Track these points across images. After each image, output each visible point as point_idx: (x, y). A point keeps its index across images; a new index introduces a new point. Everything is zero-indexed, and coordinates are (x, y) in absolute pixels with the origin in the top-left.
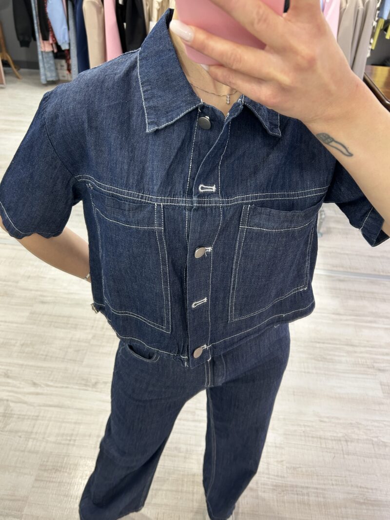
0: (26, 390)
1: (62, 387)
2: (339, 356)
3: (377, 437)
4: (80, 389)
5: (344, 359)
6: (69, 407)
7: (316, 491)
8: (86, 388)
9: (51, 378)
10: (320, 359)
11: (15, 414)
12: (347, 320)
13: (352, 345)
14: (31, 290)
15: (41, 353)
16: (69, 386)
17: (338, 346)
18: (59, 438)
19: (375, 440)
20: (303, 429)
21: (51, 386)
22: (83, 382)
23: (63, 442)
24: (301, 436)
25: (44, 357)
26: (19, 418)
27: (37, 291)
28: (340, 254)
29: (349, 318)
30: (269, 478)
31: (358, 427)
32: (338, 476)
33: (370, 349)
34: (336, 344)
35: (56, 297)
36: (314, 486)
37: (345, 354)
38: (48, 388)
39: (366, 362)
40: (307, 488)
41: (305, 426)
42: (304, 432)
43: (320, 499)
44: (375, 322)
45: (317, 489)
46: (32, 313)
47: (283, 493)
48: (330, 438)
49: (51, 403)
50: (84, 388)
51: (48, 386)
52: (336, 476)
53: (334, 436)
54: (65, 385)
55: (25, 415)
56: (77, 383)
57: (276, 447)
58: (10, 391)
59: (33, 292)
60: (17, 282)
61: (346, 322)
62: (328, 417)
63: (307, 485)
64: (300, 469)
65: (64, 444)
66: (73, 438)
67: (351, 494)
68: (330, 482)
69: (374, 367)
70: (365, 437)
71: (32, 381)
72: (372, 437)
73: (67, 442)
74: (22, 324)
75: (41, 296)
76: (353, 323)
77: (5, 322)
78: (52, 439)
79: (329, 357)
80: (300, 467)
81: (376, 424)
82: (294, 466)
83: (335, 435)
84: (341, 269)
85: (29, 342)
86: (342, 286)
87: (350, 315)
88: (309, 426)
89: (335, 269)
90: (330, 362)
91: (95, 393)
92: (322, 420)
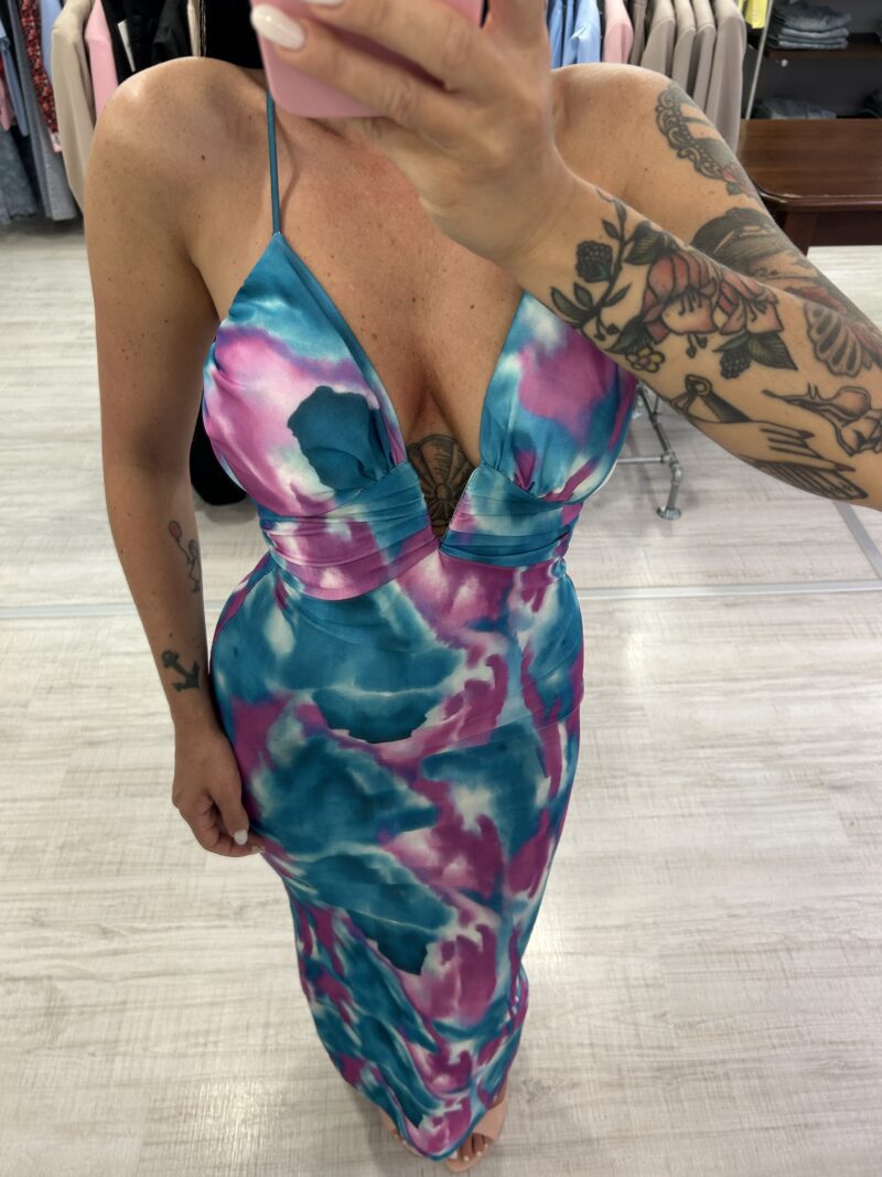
0: (86, 949)
1: (169, 929)
2: (749, 770)
3: (849, 932)
4: (207, 928)
5: (758, 775)
6: (191, 972)
7: (741, 1066)
8: (223, 923)
9: (140, 914)
10: (710, 783)
11: (71, 1006)
12: (753, 690)
13: (771, 743)
14: (60, 719)
15: (108, 858)
16: (183, 924)
17: (743, 750)
18: (179, 1044)
19: (846, 937)
20: (698, 938)
21: (143, 931)
22: (213, 910)
23: (192, 1051)
24: (695, 954)
25: (114, 867)
26: (82, 1013)
27: (74, 718)
28: (720, 546)
29: (757, 684)
30: (642, 1056)
31: (809, 917)
32: (781, 1028)
33: (810, 746)
34: (740, 745)
35: (119, 727)
36: (737, 1056)
37: (759, 765)
38: (137, 937)
39: (805, 775)
40: (723, 1062)
41: (699, 931)
42: (699, 945)
43: (752, 1082)
44: (812, 686)
45: (743, 1060)
46: (72, 771)
47: (675, 1082)
48: (755, 950)
49: (150, 969)
50: (217, 923)
51: (135, 931)
52: (777, 1028)
53: (762, 944)
54: (173, 925)
55: (95, 1005)
56: (199, 916)
57: (647, 986)
58: (52, 957)
59: (66, 723)
60: (25, 705)
61: (755, 695)
62: (744, 906)
63: (721, 1057)
64: (703, 1025)
65: (194, 1056)
66: (212, 1038)
67: (813, 1060)
68: (768, 1042)
69: (822, 784)
70: (825, 935)
71: (99, 925)
72: (839, 933)
73: (200, 1049)
74: (53, 799)
75: (85, 729)
76: (766, 694)
77: (14, 800)
78: (166, 1047)
79: (729, 776)
80: (704, 1021)
81: (842, 904)
82: (690, 1019)
83: (764, 940)
84: (728, 580)
85: (77, 839)
86: (734, 616)
87: (759, 678)
88: (706, 931)
89: (714, 581)
90: (731, 786)
91: (243, 930)
92: (733, 913)
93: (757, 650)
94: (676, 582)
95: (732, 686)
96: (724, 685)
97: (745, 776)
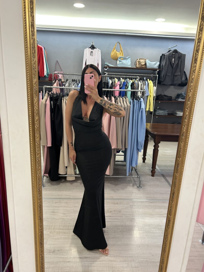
4: (47, 254)
8: (50, 253)
10: (148, 232)
12: (156, 217)
13: (160, 226)
17: (154, 227)
20: (146, 259)
24: (145, 262)
28: (149, 193)
29: (157, 216)
34: (153, 226)
37: (157, 230)
41: (146, 258)
57: (136, 267)
62: (155, 254)
79: (152, 231)
84: (151, 198)
86: (152, 204)
87: (157, 215)
89: (148, 198)
90: (152, 233)
91: (54, 255)
92: (153, 255)
93: (157, 210)
94: (141, 198)
95: (152, 216)
96: (150, 216)
97: (154, 231)
